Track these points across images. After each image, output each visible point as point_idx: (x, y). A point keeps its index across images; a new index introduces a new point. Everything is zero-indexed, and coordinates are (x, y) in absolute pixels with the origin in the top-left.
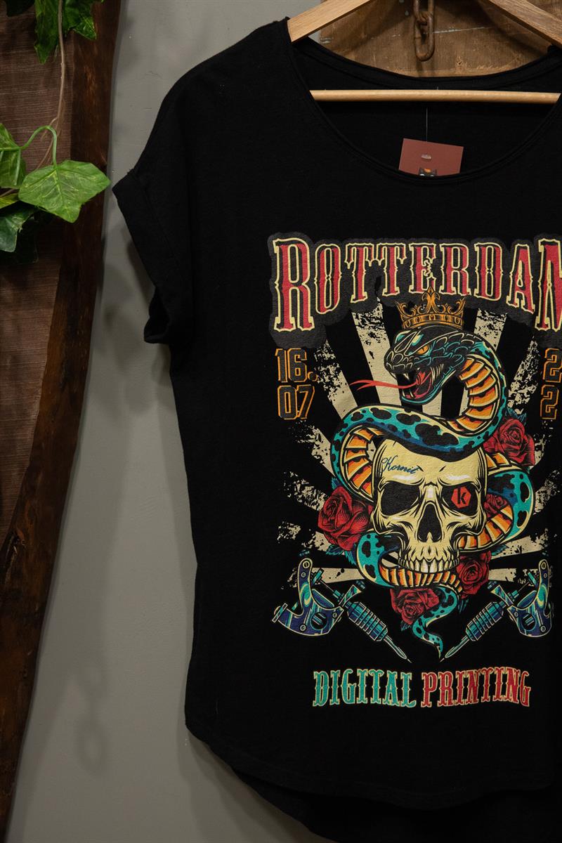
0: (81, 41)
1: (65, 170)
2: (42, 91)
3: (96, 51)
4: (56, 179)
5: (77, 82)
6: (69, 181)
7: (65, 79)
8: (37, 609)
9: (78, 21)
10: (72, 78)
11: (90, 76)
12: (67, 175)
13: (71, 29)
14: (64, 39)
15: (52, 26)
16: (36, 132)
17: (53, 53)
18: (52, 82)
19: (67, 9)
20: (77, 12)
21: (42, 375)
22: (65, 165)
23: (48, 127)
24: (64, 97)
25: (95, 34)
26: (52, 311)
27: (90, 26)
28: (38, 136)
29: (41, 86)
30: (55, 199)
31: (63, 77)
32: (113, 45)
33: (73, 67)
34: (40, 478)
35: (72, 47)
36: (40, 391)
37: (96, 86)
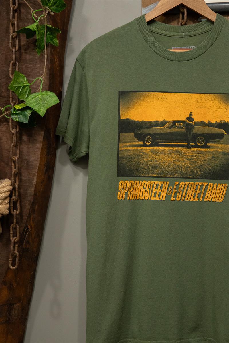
0: (52, 46)
1: (44, 95)
2: (38, 65)
3: (58, 50)
4: (40, 98)
5: (51, 61)
6: (44, 99)
7: (46, 61)
8: (35, 256)
9: (52, 40)
10: (49, 60)
11: (56, 59)
12: (44, 97)
13: (49, 43)
14: (47, 47)
15: (42, 42)
16: (35, 80)
17: (42, 52)
18: (42, 61)
19: (48, 36)
20: (51, 36)
21: (38, 168)
22: (44, 93)
23: (40, 78)
24: (46, 67)
25: (58, 44)
26: (41, 145)
27: (56, 42)
28: (36, 81)
29: (38, 63)
30: (38, 106)
31: (46, 60)
32: (65, 48)
33: (50, 56)
34: (37, 206)
35: (49, 49)
36: (37, 174)
37: (58, 63)
